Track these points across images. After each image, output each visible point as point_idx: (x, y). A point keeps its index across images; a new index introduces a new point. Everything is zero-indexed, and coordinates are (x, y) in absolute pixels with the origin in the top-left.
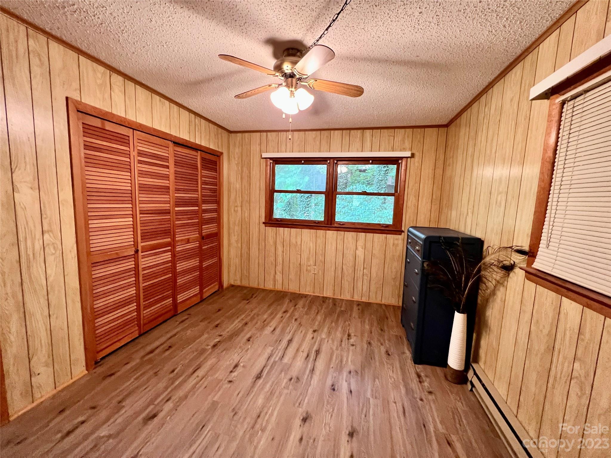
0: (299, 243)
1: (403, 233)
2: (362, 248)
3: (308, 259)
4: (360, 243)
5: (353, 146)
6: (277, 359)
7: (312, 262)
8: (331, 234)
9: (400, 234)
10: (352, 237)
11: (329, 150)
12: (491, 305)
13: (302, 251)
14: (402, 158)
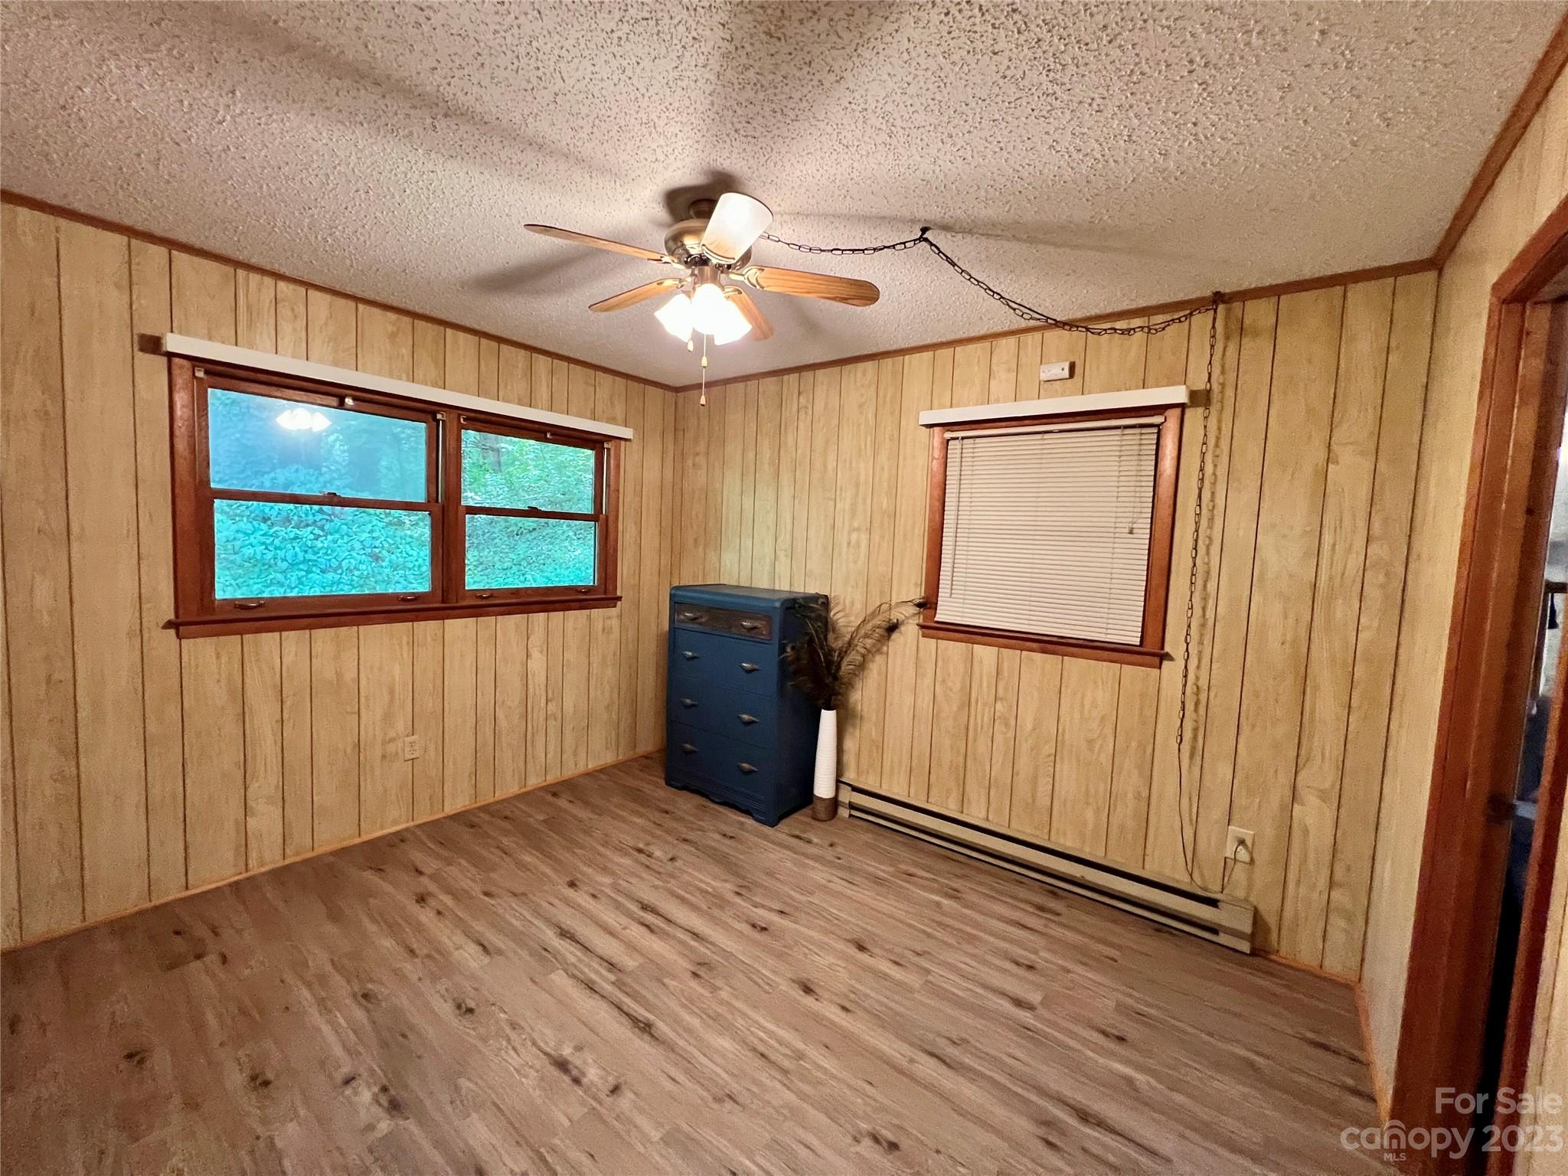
0: (350, 675)
1: (619, 603)
2: (541, 652)
3: (388, 718)
4: (538, 638)
5: (509, 387)
6: (612, 977)
7: (401, 724)
8: (458, 628)
9: (615, 606)
10: (517, 626)
11: (441, 383)
12: (859, 685)
13: (363, 700)
14: (610, 438)
